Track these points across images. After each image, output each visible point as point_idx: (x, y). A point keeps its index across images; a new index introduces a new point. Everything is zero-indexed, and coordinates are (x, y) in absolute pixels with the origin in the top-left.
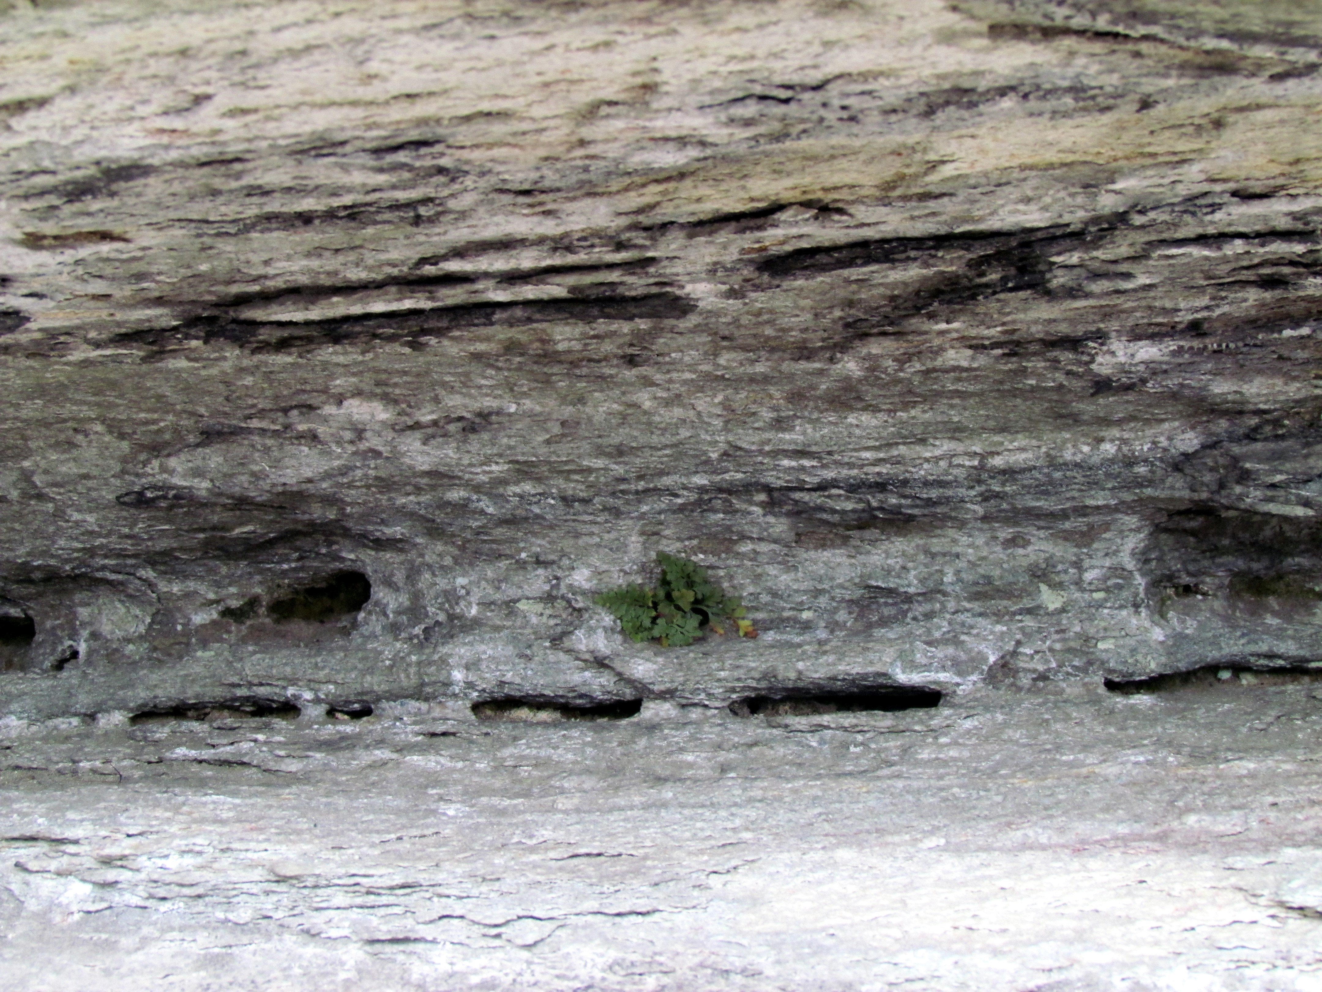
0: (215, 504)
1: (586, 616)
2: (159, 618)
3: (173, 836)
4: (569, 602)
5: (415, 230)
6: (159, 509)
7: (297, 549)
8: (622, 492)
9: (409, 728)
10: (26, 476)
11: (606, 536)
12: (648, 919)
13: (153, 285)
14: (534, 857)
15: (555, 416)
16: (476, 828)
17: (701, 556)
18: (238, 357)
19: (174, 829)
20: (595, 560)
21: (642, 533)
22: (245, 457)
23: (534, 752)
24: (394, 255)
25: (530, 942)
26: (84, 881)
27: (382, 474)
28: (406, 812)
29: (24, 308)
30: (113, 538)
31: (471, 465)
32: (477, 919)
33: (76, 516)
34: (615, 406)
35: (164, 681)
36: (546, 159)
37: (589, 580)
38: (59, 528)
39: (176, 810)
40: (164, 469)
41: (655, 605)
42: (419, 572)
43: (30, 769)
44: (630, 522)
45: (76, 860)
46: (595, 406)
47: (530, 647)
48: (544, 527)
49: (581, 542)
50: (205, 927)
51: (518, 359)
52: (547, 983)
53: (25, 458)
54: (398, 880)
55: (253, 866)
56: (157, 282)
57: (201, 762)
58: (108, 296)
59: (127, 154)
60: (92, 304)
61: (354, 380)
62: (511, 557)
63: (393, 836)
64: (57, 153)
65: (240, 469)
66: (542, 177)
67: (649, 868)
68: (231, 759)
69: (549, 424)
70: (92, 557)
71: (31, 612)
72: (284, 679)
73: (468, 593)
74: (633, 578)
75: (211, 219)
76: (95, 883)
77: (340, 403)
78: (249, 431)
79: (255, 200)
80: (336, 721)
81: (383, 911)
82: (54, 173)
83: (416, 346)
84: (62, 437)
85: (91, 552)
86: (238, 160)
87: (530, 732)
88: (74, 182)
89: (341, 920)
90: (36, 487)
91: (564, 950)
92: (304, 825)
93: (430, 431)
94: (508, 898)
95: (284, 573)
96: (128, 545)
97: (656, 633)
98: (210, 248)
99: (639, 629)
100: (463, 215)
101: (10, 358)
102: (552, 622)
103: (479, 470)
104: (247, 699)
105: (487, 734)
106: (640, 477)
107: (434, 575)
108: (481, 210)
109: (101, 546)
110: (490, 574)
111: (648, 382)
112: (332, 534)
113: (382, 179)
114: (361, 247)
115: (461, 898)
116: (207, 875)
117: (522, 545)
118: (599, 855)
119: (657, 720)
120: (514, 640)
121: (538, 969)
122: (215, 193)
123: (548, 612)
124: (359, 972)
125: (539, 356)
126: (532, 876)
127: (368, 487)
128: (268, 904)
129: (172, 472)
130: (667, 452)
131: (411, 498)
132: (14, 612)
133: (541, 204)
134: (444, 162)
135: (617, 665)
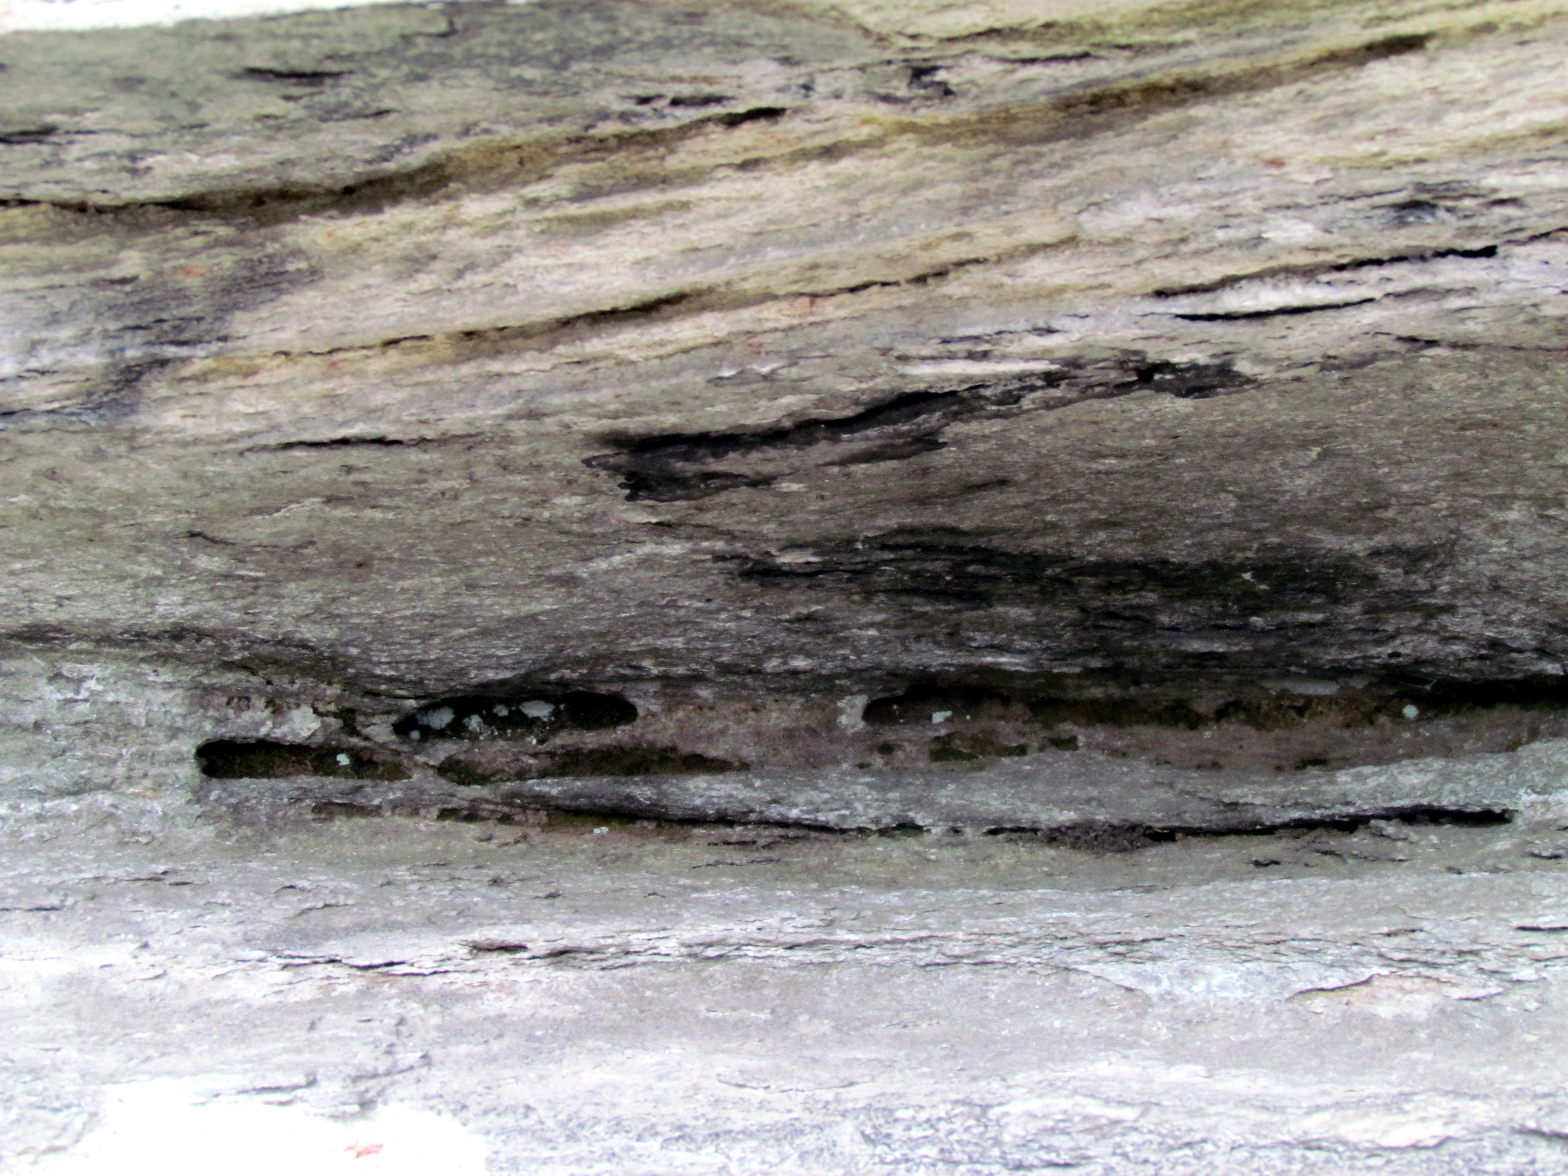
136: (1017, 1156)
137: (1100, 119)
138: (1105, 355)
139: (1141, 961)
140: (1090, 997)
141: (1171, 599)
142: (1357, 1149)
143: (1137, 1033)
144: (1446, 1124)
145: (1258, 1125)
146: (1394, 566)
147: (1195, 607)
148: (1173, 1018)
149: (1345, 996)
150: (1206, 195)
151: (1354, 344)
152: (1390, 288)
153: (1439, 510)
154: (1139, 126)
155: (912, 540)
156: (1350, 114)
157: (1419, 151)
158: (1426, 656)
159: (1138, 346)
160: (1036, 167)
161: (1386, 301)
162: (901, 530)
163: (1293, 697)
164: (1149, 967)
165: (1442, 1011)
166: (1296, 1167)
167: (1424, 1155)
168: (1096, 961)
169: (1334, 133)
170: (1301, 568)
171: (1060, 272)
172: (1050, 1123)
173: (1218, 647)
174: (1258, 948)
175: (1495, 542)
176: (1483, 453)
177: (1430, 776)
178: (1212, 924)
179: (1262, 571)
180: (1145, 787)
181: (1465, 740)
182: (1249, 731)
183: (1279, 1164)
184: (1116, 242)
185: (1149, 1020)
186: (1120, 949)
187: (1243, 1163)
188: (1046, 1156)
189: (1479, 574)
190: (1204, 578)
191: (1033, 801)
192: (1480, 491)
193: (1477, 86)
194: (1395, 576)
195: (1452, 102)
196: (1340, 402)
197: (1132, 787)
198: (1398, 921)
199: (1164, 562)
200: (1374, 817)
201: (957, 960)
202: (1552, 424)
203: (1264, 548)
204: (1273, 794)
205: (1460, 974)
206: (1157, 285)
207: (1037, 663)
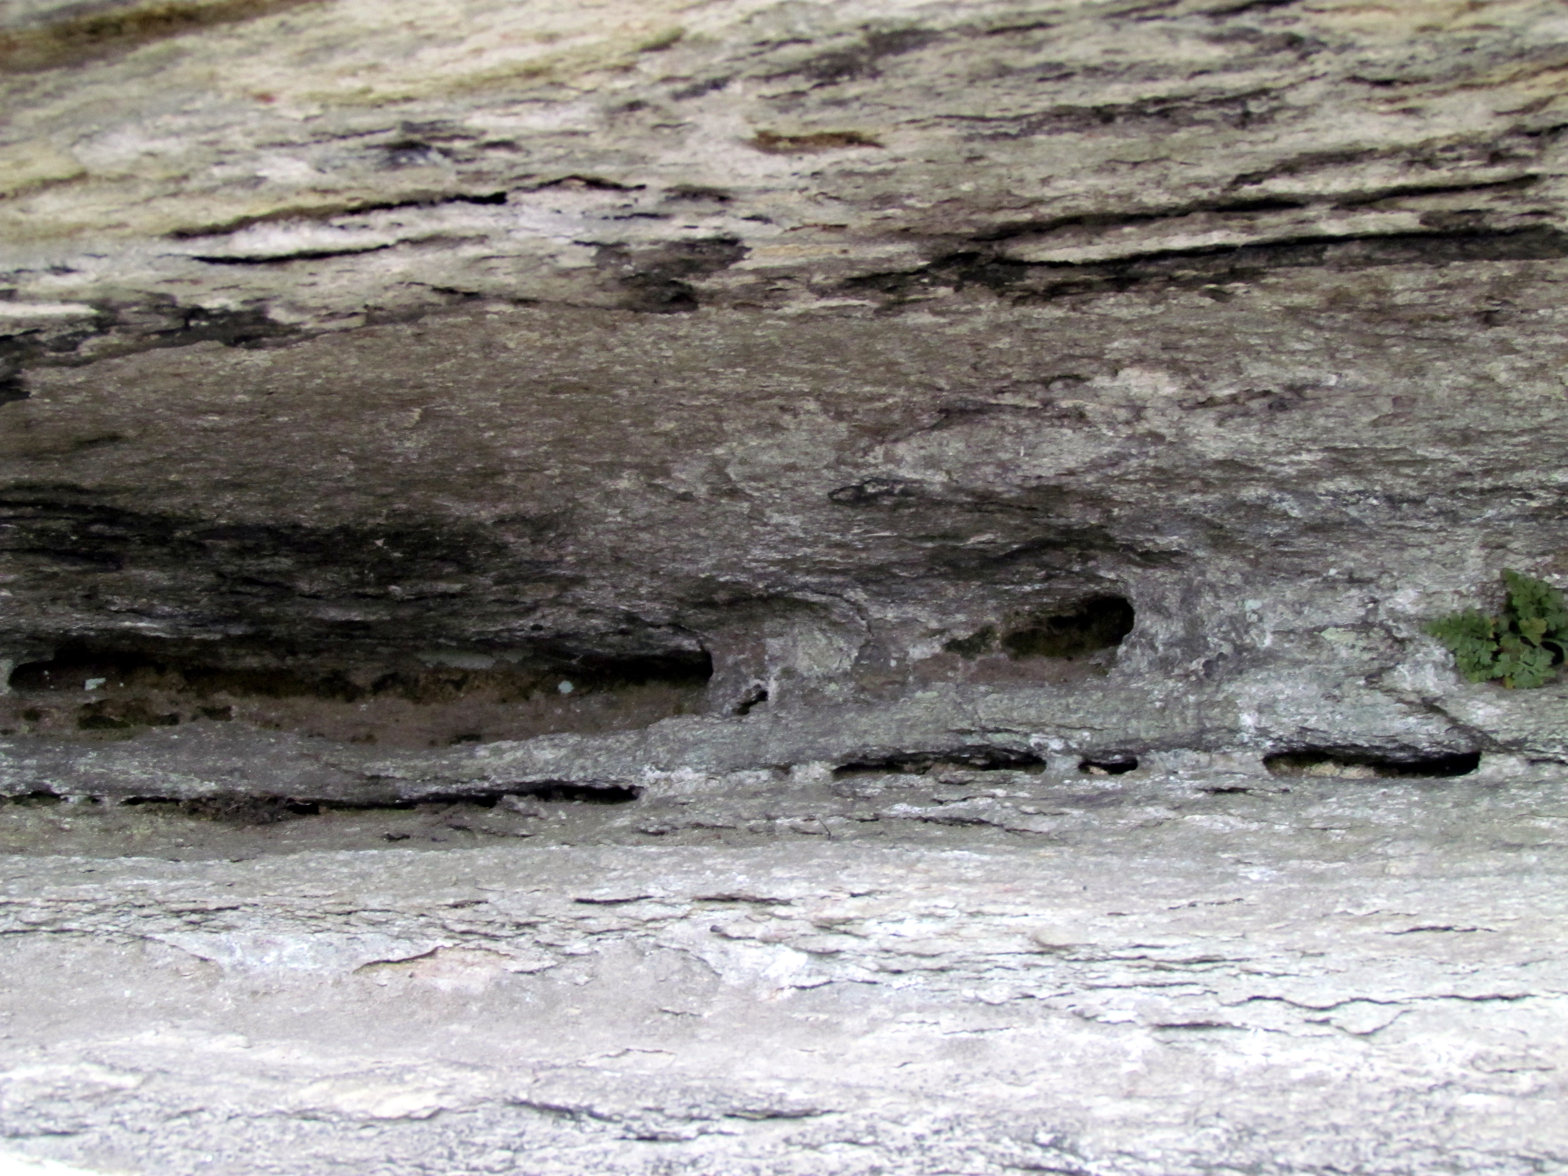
0: (950, 503)
1: (1410, 648)
2: (868, 651)
3: (909, 897)
4: (1388, 630)
5: (1238, 134)
6: (880, 509)
7: (1043, 566)
8: (1464, 490)
9: (1187, 784)
10: (719, 467)
11: (1439, 548)
12: (1517, 1005)
13: (898, 212)
14: (1366, 930)
15: (1386, 390)
16: (1288, 894)
17: (1557, 576)
18: (995, 310)
19: (910, 888)
20: (1423, 578)
21: (1484, 546)
22: (993, 442)
23: (1348, 812)
24: (1206, 171)
25: (1367, 1028)
26: (797, 949)
27: (1164, 463)
28: (1197, 874)
29: (744, 235)
30: (821, 548)
31: (1277, 453)
32: (1298, 1000)
33: (777, 518)
34: (1462, 379)
35: (876, 726)
36: (1424, 29)
37: (1415, 603)
38: (754, 534)
39: (911, 866)
40: (889, 458)
41: (1497, 638)
42: (1198, 593)
43: (714, 827)
44: (1469, 531)
45: (787, 925)
46: (1437, 379)
47: (1338, 686)
48: (1361, 535)
49: (1407, 555)
50: (949, 1008)
51: (1345, 316)
52: (1391, 1080)
53: (719, 444)
54: (1196, 952)
55: (1010, 933)
56: (904, 207)
57: (926, 820)
58: (842, 227)
59: (903, 15)
60: (823, 236)
61: (1136, 341)
62: (1317, 574)
63: (1185, 902)
64: (815, 15)
65: (985, 457)
66: (1412, 58)
67: (1514, 945)
68: (965, 816)
69: (1378, 401)
70: (791, 573)
71: (708, 645)
72: (1028, 723)
73: (1261, 619)
74: (1470, 602)
75: (989, 115)
76: (810, 952)
77: (1115, 373)
78: (1000, 408)
79: (1049, 86)
80: (1091, 777)
81: (1176, 991)
82: (808, 41)
83: (1218, 296)
84: (765, 417)
85: (791, 565)
86: (1041, 25)
87: (1341, 789)
88: (832, 55)
89: (1123, 1001)
90: (730, 480)
91: (1411, 1041)
92: (1070, 886)
93: (1227, 408)
94: (1336, 977)
95: (1026, 595)
96: (836, 557)
97: (1498, 671)
98: (980, 158)
99: (1477, 666)
100: (1304, 112)
101: (713, 310)
102: (1366, 656)
103: (1285, 460)
104: (978, 749)
105: (1286, 791)
106: (1487, 473)
107: (1217, 597)
108: (1328, 105)
109: (805, 558)
110: (1289, 595)
111: (1505, 348)
112: (1091, 546)
113: (1215, 53)
114: (1167, 158)
115: (1276, 975)
116: (951, 944)
117: (1331, 559)
118: (1447, 929)
119: (1500, 778)
120: (1319, 676)
121: (1378, 1063)
122: (1003, 71)
123: (1362, 643)
124: (1147, 1063)
125: (1372, 311)
126: (1364, 952)
127: (1143, 481)
128: (1028, 981)
129: (898, 462)
130: (1525, 438)
131: (1197, 497)
132: (689, 644)
133: (1403, 99)
134: (1299, 29)
135: (1452, 709)
136: (15, 1124)
137: (96, 48)
138: (134, 297)
139: (216, 931)
140: (165, 966)
141: (307, 565)
142: (350, 1120)
143: (203, 1004)
144: (440, 1095)
145: (257, 1094)
146: (521, 536)
147: (332, 574)
148: (241, 990)
149: (409, 968)
150: (191, 129)
151: (390, 294)
152: (401, 234)
153: (553, 477)
154: (130, 56)
155: (32, 497)
156: (330, 47)
157: (403, 89)
158: (567, 629)
159: (163, 289)
160: (30, 96)
161: (401, 247)
162: (19, 487)
163: (449, 671)
164: (223, 936)
165: (498, 985)
166: (290, 1137)
167: (417, 1126)
168: (171, 930)
169: (315, 67)
170: (432, 535)
171: (71, 209)
172: (48, 1090)
173: (356, 616)
174: (330, 918)
175: (610, 511)
176: (583, 419)
177: (563, 752)
178: (290, 894)
179: (395, 538)
180: (291, 759)
181: (615, 717)
182: (407, 705)
183: (273, 1134)
184: (123, 178)
185: (219, 990)
186: (195, 917)
187: (237, 1133)
188: (44, 1124)
189: (600, 544)
190: (336, 544)
191: (174, 771)
192: (588, 459)
193: (450, 21)
194: (523, 545)
195: (429, 37)
196: (422, 359)
197: (278, 760)
198: (466, 892)
199: (296, 527)
200: (508, 792)
201: (33, 928)
202: (643, 389)
203: (393, 514)
204: (414, 768)
205: (517, 947)
206: (175, 226)
207: (176, 629)
